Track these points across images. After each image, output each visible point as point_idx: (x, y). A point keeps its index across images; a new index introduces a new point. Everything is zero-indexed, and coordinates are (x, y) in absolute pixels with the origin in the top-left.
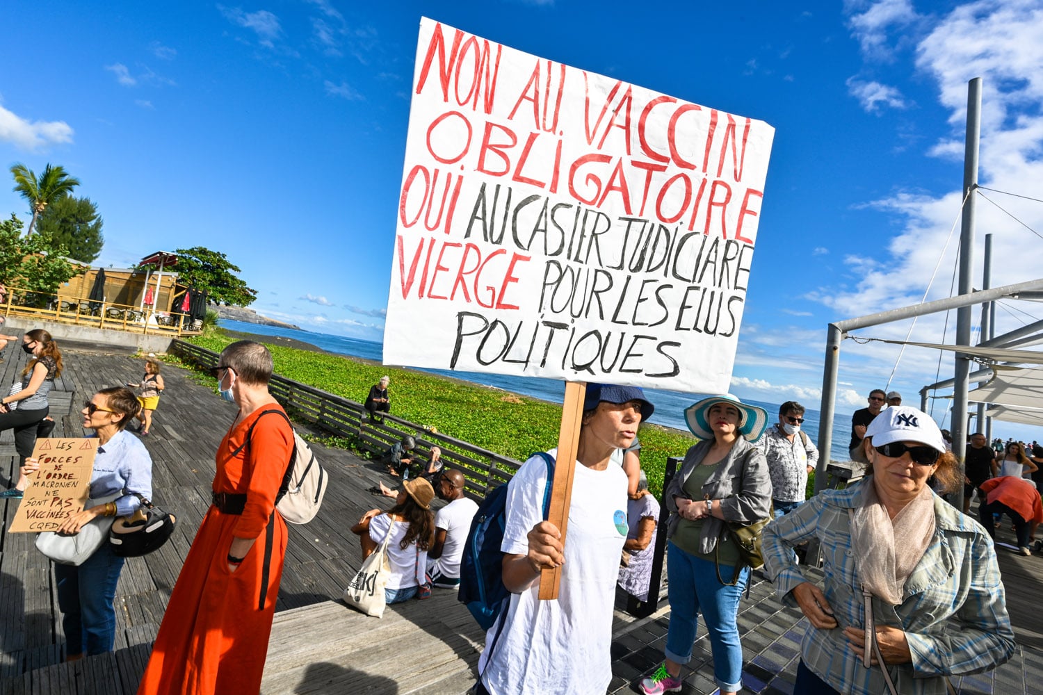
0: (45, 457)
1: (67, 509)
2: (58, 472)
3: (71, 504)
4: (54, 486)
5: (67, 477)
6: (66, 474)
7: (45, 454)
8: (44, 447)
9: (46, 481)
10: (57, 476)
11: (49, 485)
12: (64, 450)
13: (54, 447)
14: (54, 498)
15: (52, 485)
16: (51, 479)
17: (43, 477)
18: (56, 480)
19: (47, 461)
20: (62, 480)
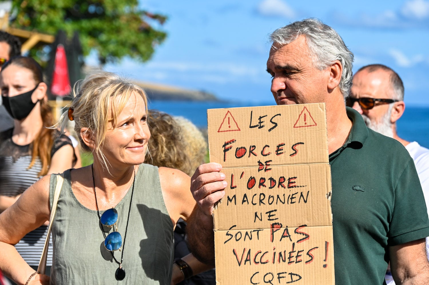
0: (235, 146)
1: (305, 246)
2: (267, 175)
3: (307, 236)
4: (266, 201)
5: (286, 184)
6: (282, 179)
7: (233, 141)
8: (225, 127)
9: (250, 193)
10: (268, 183)
11: (256, 200)
12: (266, 129)
13: (244, 124)
14: (273, 226)
15: (261, 201)
16: (256, 189)
17: (242, 184)
18: (266, 190)
19: (240, 153)
20: (277, 191)
